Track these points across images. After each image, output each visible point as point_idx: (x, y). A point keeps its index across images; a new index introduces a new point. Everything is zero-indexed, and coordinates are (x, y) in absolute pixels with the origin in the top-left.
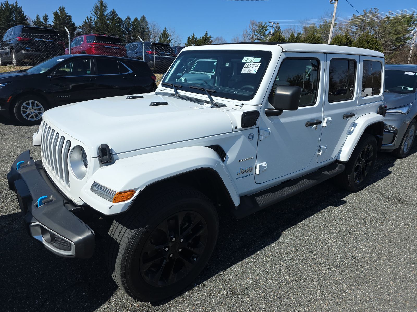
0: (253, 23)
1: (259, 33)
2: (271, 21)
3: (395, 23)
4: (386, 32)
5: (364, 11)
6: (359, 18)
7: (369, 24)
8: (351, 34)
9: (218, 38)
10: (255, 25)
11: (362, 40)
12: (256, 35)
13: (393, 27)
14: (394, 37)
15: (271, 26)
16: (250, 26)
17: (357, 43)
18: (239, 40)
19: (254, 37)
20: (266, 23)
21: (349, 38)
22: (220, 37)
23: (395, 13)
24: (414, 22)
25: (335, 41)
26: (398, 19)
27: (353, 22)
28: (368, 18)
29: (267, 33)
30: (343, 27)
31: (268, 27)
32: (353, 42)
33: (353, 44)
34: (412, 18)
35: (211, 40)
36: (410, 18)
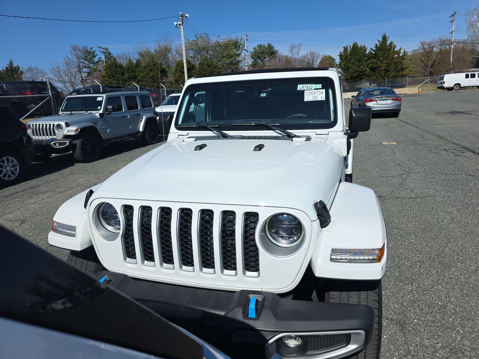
0: (75, 48)
1: (86, 60)
2: (100, 46)
3: (226, 47)
4: (220, 56)
5: (196, 36)
6: (192, 43)
7: (204, 49)
8: (190, 59)
9: (32, 68)
10: (78, 51)
11: (204, 64)
12: (82, 62)
13: (225, 51)
14: (228, 61)
15: (101, 52)
16: (71, 52)
17: (200, 68)
18: (60, 69)
19: (81, 65)
20: (91, 48)
21: (191, 63)
22: (33, 67)
23: (223, 38)
24: (239, 46)
25: (178, 67)
26: (227, 44)
27: (188, 47)
28: (200, 43)
29: (96, 59)
30: (180, 51)
31: (95, 53)
32: (195, 67)
33: (196, 68)
34: (237, 42)
35: (21, 71)
36: (236, 43)
